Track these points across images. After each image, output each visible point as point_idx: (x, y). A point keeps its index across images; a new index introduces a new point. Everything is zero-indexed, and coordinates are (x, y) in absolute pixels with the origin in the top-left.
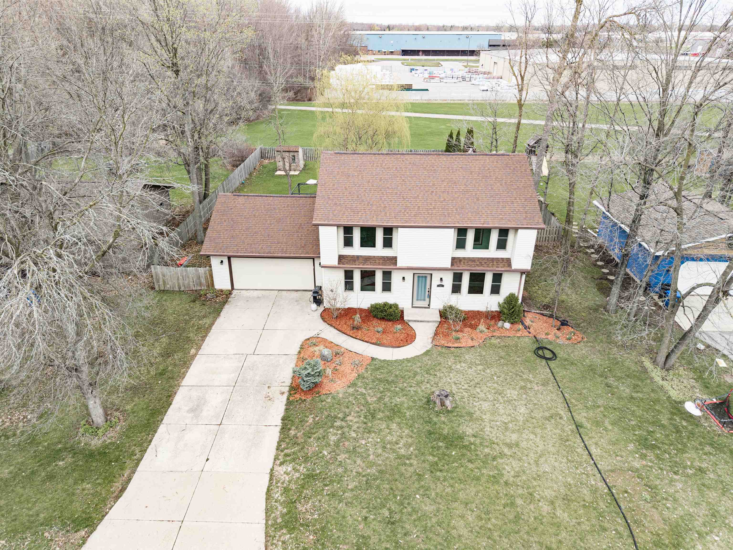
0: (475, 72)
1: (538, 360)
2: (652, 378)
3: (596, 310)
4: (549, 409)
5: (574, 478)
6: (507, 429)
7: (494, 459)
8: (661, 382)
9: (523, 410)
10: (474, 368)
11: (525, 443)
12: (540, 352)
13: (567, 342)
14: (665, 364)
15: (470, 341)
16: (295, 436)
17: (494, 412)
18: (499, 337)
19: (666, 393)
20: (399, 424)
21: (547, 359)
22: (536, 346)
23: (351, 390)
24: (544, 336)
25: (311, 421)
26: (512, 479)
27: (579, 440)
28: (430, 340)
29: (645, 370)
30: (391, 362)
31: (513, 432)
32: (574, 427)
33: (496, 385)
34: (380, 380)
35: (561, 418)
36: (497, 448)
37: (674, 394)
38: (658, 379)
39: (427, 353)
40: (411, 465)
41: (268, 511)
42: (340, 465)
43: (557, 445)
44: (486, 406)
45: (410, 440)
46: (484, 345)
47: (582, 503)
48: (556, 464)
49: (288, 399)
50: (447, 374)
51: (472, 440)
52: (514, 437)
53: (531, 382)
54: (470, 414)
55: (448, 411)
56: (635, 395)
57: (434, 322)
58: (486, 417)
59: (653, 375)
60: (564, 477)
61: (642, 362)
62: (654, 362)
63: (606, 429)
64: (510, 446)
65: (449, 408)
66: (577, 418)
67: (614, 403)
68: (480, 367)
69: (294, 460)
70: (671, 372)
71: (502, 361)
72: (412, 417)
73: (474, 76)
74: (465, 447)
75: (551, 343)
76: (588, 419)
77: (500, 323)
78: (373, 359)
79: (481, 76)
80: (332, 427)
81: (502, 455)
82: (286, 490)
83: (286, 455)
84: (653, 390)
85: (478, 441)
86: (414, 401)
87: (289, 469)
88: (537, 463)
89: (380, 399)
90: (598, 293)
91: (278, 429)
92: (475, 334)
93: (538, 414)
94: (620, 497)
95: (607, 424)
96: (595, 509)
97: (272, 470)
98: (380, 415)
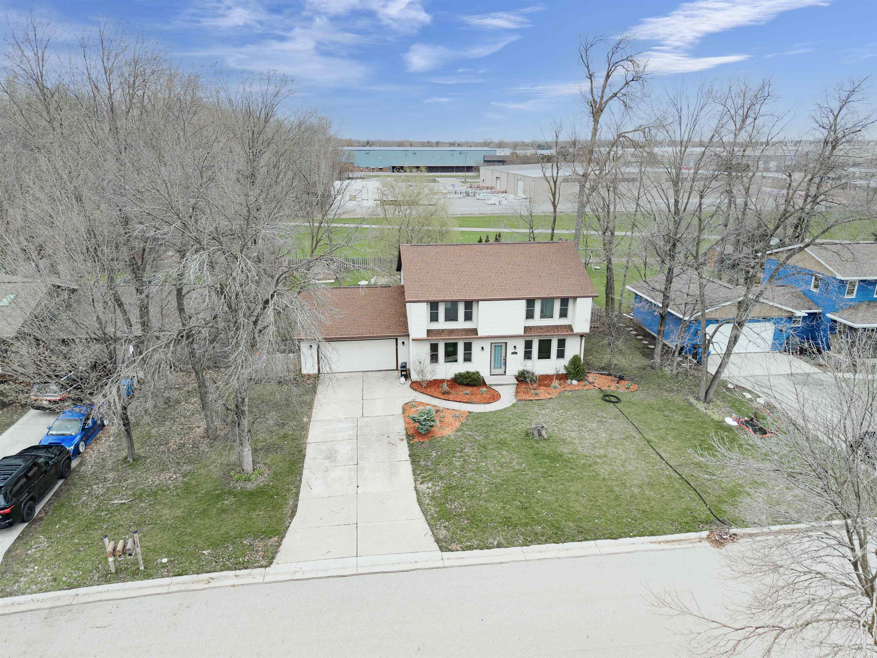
0: (477, 187)
1: (607, 403)
2: (697, 409)
3: (644, 369)
4: (624, 433)
5: (653, 472)
6: (595, 447)
7: (590, 466)
8: (705, 411)
9: (604, 435)
10: (556, 412)
11: (611, 454)
12: (607, 398)
13: (627, 391)
14: (705, 398)
15: (547, 395)
16: (426, 465)
17: (582, 438)
18: (570, 391)
19: (709, 417)
20: (507, 451)
21: (613, 402)
22: (601, 395)
23: (459, 434)
24: (607, 388)
25: (434, 454)
26: (607, 476)
27: (651, 450)
28: (514, 397)
29: (691, 404)
30: (486, 413)
31: (600, 448)
32: (646, 442)
33: (577, 421)
34: (482, 426)
35: (634, 438)
36: (591, 459)
37: (716, 417)
38: (703, 409)
39: (514, 405)
40: (527, 474)
41: (425, 512)
42: (470, 479)
43: (636, 454)
44: (573, 434)
45: (521, 460)
46: (560, 396)
47: (662, 485)
48: (638, 465)
49: (408, 443)
50: (536, 417)
51: (570, 456)
52: (602, 451)
53: (605, 418)
54: (564, 441)
55: (545, 439)
56: (687, 420)
57: (512, 384)
58: (577, 441)
59: (698, 406)
60: (646, 472)
61: (688, 400)
62: (698, 399)
63: (669, 442)
64: (599, 457)
65: (545, 437)
66: (647, 437)
67: (673, 425)
68: (561, 411)
69: (431, 480)
70: (711, 404)
71: (578, 406)
72: (517, 446)
73: (478, 191)
74: (565, 460)
75: (614, 392)
76: (655, 437)
77: (569, 381)
78: (470, 412)
79: (485, 191)
80: (454, 457)
81: (596, 463)
82: (433, 498)
83: (424, 477)
84: (700, 416)
85: (574, 456)
86: (515, 436)
87: (430, 485)
88: (623, 466)
89: (487, 437)
90: (643, 358)
91: (409, 462)
92: (550, 390)
93: (616, 437)
94: (689, 479)
95: (669, 438)
96: (672, 487)
97: (415, 488)
98: (490, 447)
